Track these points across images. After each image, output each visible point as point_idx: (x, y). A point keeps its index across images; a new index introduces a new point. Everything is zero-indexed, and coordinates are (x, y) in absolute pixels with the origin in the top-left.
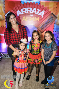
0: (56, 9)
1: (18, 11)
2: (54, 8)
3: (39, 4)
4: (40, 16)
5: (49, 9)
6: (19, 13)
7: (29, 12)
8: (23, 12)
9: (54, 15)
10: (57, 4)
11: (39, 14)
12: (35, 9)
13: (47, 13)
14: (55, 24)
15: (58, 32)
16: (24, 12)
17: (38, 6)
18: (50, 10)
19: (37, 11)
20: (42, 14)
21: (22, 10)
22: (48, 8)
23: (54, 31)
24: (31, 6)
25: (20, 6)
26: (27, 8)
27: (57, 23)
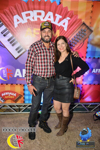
0: (90, 15)
1: (16, 17)
2: (87, 14)
3: (59, 3)
4: (61, 28)
5: (77, 15)
6: (18, 20)
7: (38, 19)
8: (25, 18)
9: (87, 27)
10: (93, 6)
11: (59, 25)
12: (50, 14)
13: (74, 23)
14: (88, 43)
15: (94, 58)
16: (28, 20)
17: (57, 7)
18: (79, 17)
19: (55, 17)
20: (64, 24)
21: (24, 14)
22: (77, 12)
23: (88, 57)
24: (42, 7)
25: (19, 6)
26: (36, 12)
27: (93, 42)
